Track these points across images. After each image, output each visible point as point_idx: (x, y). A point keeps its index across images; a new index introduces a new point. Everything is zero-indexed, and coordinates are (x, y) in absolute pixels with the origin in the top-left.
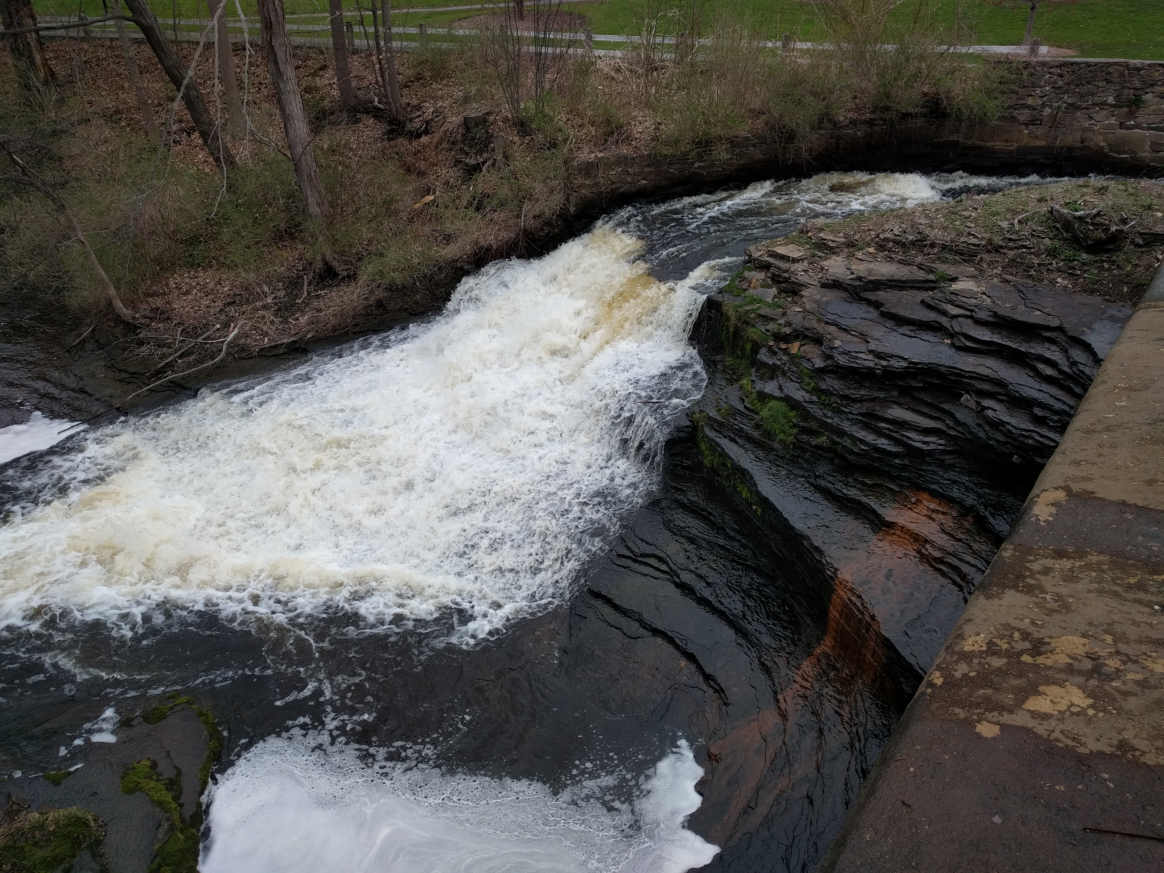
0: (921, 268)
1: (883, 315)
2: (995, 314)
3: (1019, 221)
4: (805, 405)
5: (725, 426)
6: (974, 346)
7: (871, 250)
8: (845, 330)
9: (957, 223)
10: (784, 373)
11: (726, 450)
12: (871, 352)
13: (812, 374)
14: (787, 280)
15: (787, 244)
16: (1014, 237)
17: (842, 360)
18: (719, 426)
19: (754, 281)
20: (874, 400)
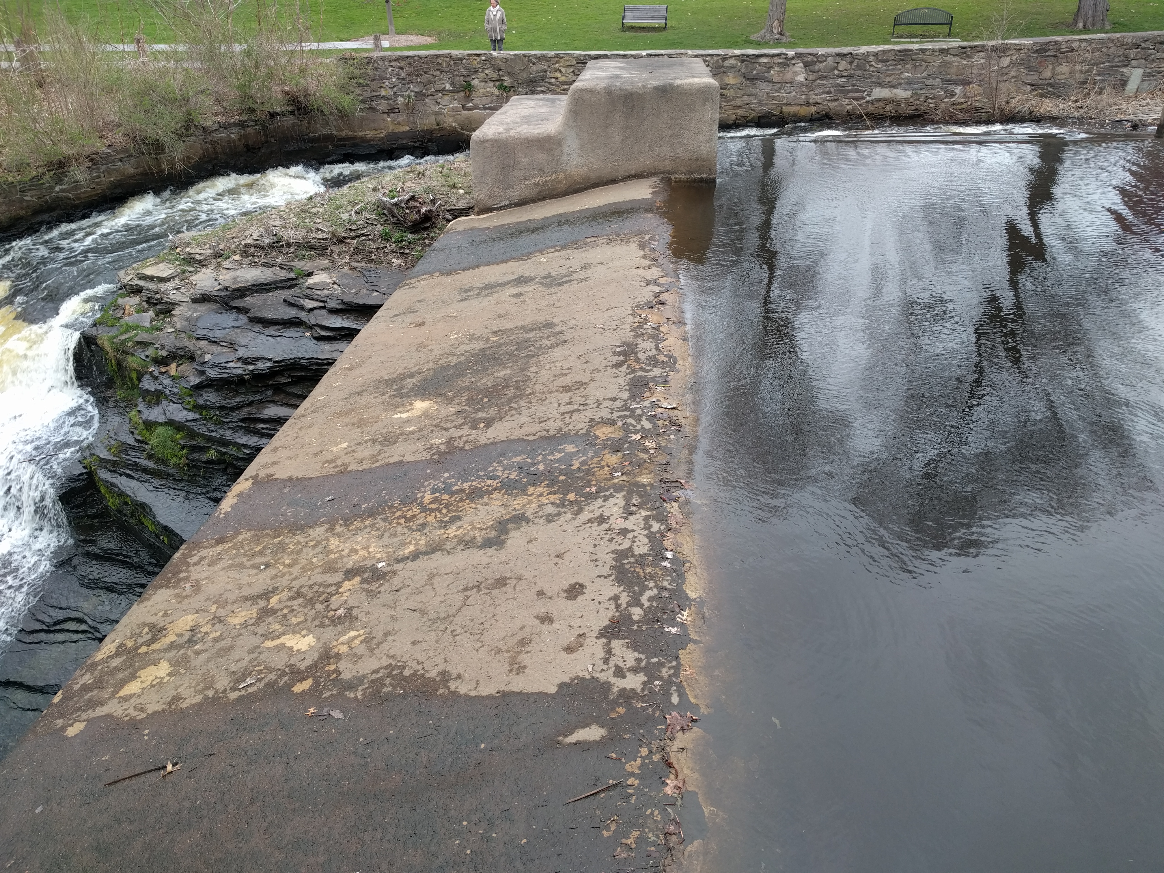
0: (282, 268)
1: (252, 320)
2: (343, 303)
3: (356, 212)
4: (189, 424)
5: (118, 464)
6: (328, 334)
7: (237, 257)
8: (215, 342)
9: (307, 220)
10: (166, 397)
11: (122, 489)
12: (239, 359)
13: (191, 393)
14: (160, 301)
15: (157, 263)
16: (353, 227)
17: (213, 373)
18: (114, 467)
19: (127, 307)
20: (250, 404)
